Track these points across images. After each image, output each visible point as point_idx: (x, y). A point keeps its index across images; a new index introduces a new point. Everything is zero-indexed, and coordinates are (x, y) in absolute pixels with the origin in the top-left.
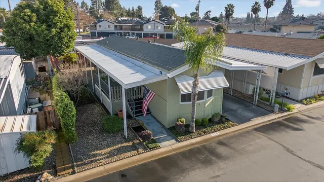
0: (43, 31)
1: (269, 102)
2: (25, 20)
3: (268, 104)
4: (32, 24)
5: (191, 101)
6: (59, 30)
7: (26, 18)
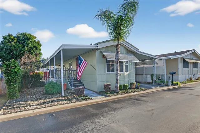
0: (19, 47)
1: (162, 82)
2: (9, 41)
3: (162, 83)
4: (13, 43)
5: (114, 71)
6: (29, 48)
7: (10, 40)
